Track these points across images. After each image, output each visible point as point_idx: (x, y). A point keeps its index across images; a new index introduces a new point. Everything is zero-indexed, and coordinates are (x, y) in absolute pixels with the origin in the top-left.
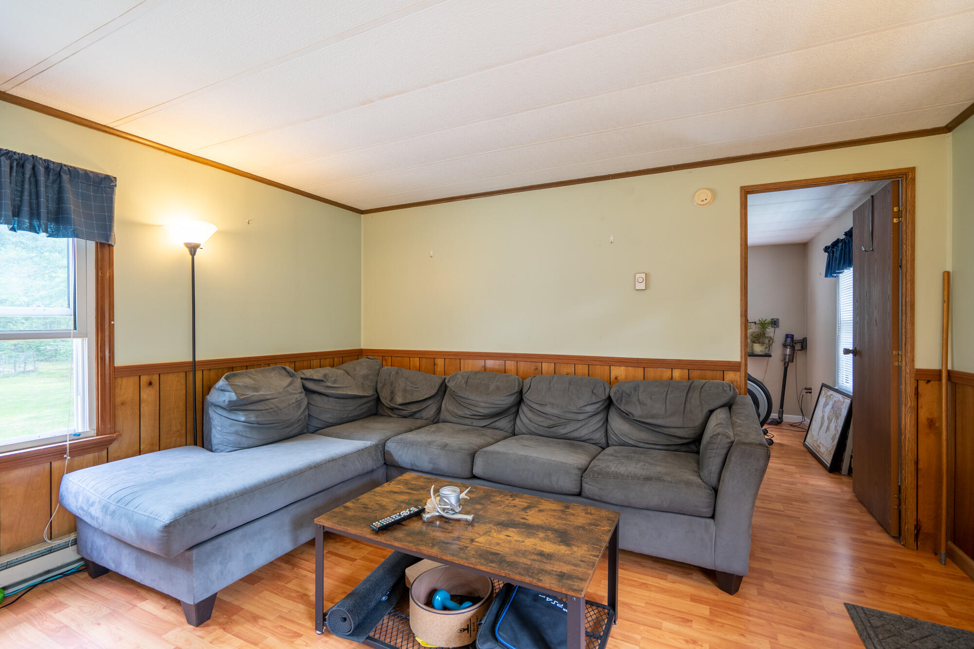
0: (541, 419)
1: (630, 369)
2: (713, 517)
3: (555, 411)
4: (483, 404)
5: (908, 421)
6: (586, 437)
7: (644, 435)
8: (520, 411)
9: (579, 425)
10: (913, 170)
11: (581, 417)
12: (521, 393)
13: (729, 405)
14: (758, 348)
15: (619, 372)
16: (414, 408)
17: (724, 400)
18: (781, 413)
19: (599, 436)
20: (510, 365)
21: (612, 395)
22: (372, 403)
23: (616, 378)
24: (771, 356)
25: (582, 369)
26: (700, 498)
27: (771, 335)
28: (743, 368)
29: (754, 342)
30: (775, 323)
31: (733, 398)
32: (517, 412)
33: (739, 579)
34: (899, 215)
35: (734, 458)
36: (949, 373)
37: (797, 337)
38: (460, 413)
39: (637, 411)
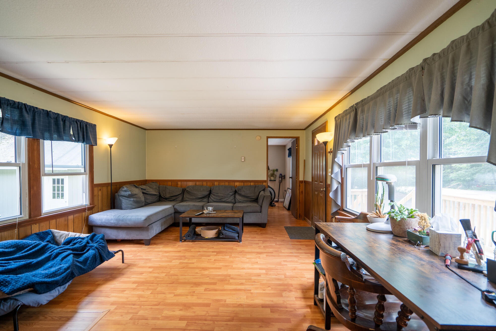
0: (217, 197)
1: (240, 183)
2: (261, 212)
3: (221, 195)
4: (199, 195)
5: (298, 192)
6: (230, 201)
7: (245, 199)
8: (210, 196)
9: (228, 198)
10: (299, 137)
11: (228, 196)
12: (210, 191)
13: (264, 190)
14: (272, 178)
15: (237, 184)
16: (175, 198)
17: (263, 189)
18: (278, 199)
19: (233, 201)
20: (205, 183)
21: (236, 190)
22: (158, 197)
23: (236, 186)
24: (275, 181)
25: (227, 184)
26: (258, 209)
27: (276, 174)
28: (267, 182)
29: (271, 176)
30: (277, 170)
31: (265, 188)
32: (209, 196)
33: (266, 224)
34: (297, 146)
35: (265, 199)
36: (304, 181)
37: (283, 175)
38: (191, 198)
39: (243, 193)
